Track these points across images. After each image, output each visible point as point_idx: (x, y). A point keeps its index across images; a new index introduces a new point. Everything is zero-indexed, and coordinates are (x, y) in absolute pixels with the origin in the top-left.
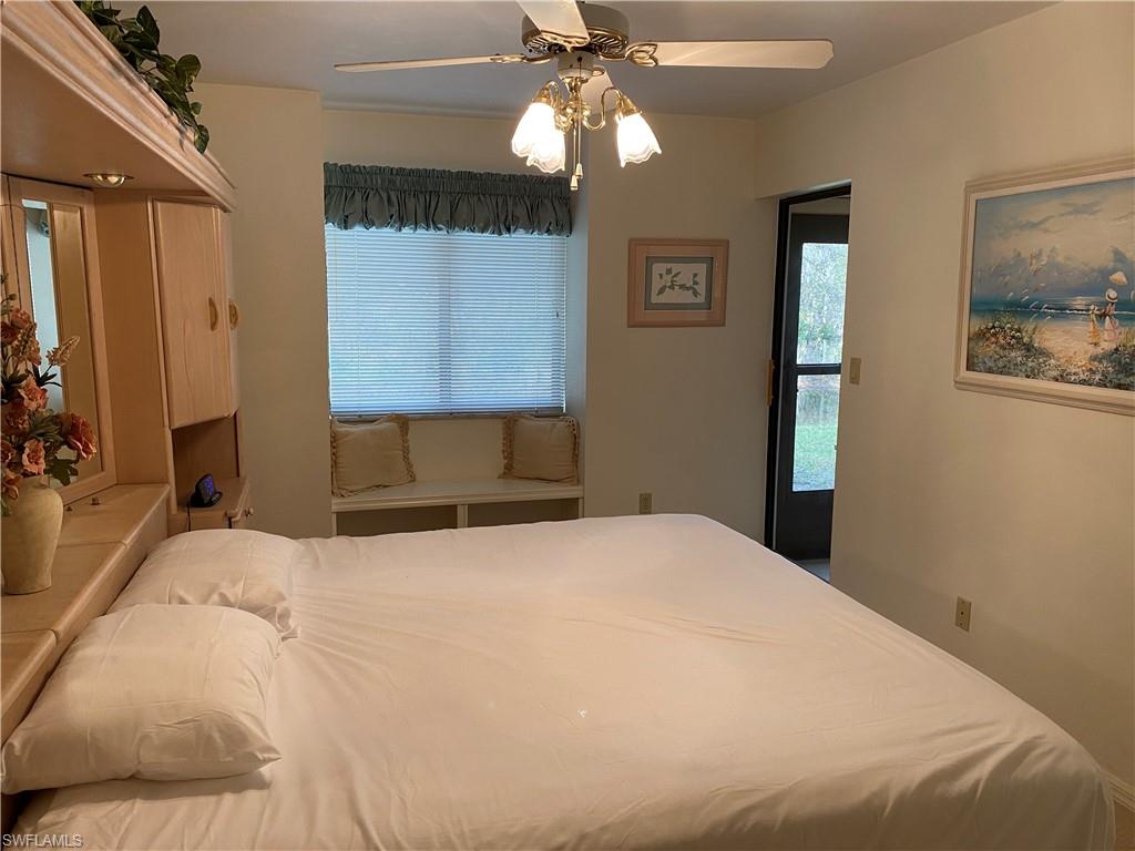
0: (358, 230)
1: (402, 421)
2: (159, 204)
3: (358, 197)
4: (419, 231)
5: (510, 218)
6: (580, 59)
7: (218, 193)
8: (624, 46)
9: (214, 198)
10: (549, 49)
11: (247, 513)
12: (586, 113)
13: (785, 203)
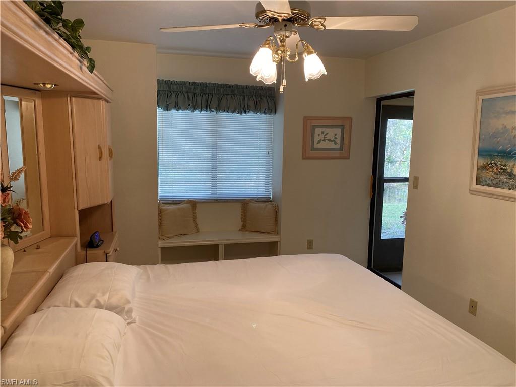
0: (173, 111)
1: (194, 203)
2: (74, 99)
3: (173, 95)
4: (202, 112)
5: (246, 106)
6: (286, 26)
7: (102, 93)
8: (308, 19)
9: (101, 96)
10: (270, 20)
11: (116, 251)
12: (288, 53)
13: (379, 100)
